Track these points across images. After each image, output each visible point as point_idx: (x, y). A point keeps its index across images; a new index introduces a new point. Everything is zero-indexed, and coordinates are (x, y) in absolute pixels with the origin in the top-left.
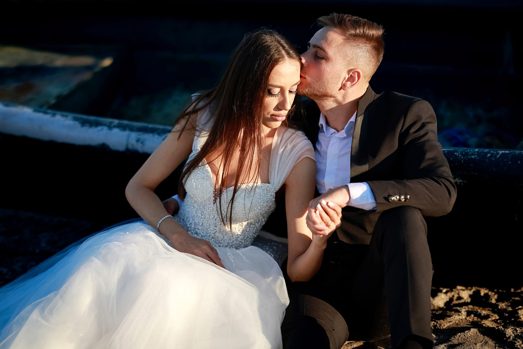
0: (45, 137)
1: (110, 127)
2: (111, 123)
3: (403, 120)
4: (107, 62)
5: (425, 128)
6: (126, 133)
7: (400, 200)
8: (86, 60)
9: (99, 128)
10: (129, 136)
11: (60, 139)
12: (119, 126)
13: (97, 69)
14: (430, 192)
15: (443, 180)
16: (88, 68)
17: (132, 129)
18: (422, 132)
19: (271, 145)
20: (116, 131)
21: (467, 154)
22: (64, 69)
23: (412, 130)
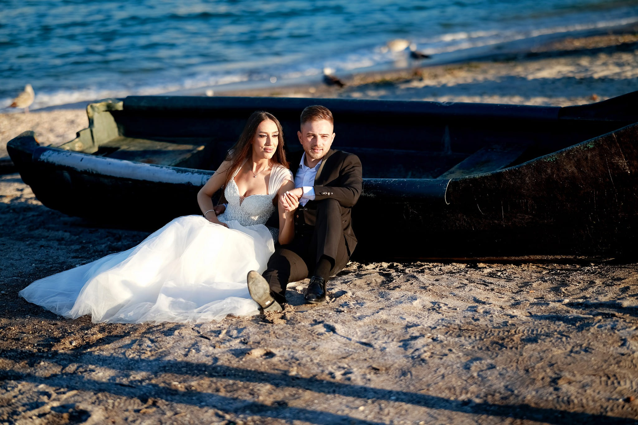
0: (156, 180)
1: (193, 173)
2: (193, 171)
3: (341, 164)
4: (202, 148)
5: (354, 168)
6: (202, 175)
7: (327, 194)
8: (190, 147)
9: (187, 173)
10: (203, 177)
11: (165, 181)
12: (197, 172)
13: (195, 152)
14: (344, 193)
15: (352, 189)
16: (189, 151)
17: (204, 174)
18: (352, 170)
19: (270, 174)
20: (196, 174)
21: (377, 181)
22: (173, 151)
23: (346, 169)
